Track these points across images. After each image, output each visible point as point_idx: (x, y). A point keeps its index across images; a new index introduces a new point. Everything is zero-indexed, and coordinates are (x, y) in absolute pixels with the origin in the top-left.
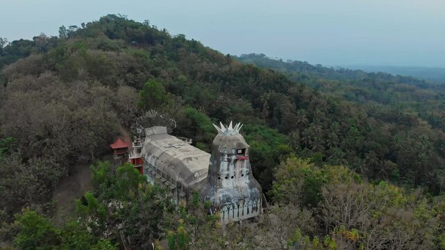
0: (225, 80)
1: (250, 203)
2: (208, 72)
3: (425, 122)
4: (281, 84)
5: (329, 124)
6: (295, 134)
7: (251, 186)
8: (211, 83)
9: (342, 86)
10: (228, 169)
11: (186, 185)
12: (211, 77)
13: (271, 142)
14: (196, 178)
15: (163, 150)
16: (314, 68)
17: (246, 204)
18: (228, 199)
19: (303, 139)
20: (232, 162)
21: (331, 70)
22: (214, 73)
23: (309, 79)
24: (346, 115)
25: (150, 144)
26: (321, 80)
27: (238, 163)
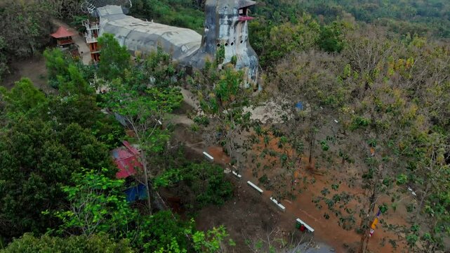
1: (249, 72)
3: (349, 14)
7: (249, 54)
10: (229, 34)
14: (185, 52)
15: (131, 28)
20: (233, 25)
25: (108, 24)
27: (239, 26)
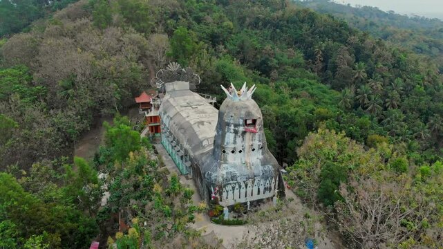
0: (277, 26)
1: (262, 183)
2: (258, 18)
4: (340, 32)
5: (392, 81)
6: (349, 92)
7: (264, 163)
8: (261, 30)
9: (415, 36)
10: (235, 142)
11: (192, 154)
12: (260, 24)
13: (320, 99)
14: (204, 147)
15: (178, 109)
16: (385, 15)
17: (256, 183)
18: (233, 177)
19: (358, 97)
20: (240, 134)
21: (405, 18)
22: (264, 19)
23: (378, 26)
24: (412, 70)
25: (168, 101)
26: (391, 28)
